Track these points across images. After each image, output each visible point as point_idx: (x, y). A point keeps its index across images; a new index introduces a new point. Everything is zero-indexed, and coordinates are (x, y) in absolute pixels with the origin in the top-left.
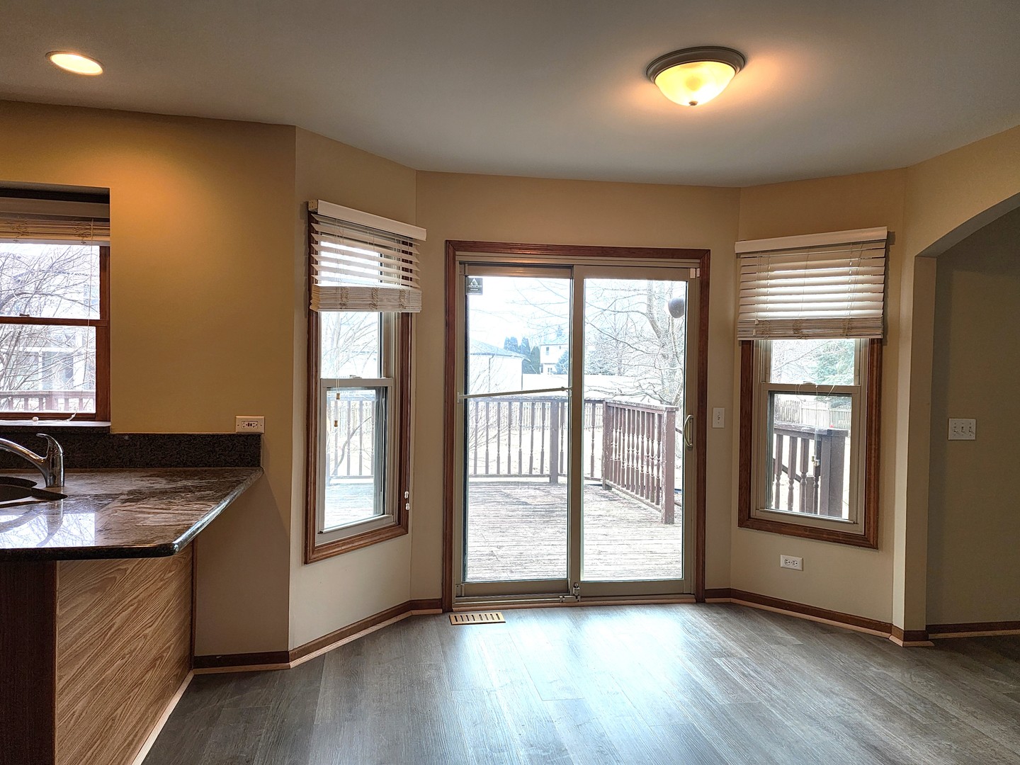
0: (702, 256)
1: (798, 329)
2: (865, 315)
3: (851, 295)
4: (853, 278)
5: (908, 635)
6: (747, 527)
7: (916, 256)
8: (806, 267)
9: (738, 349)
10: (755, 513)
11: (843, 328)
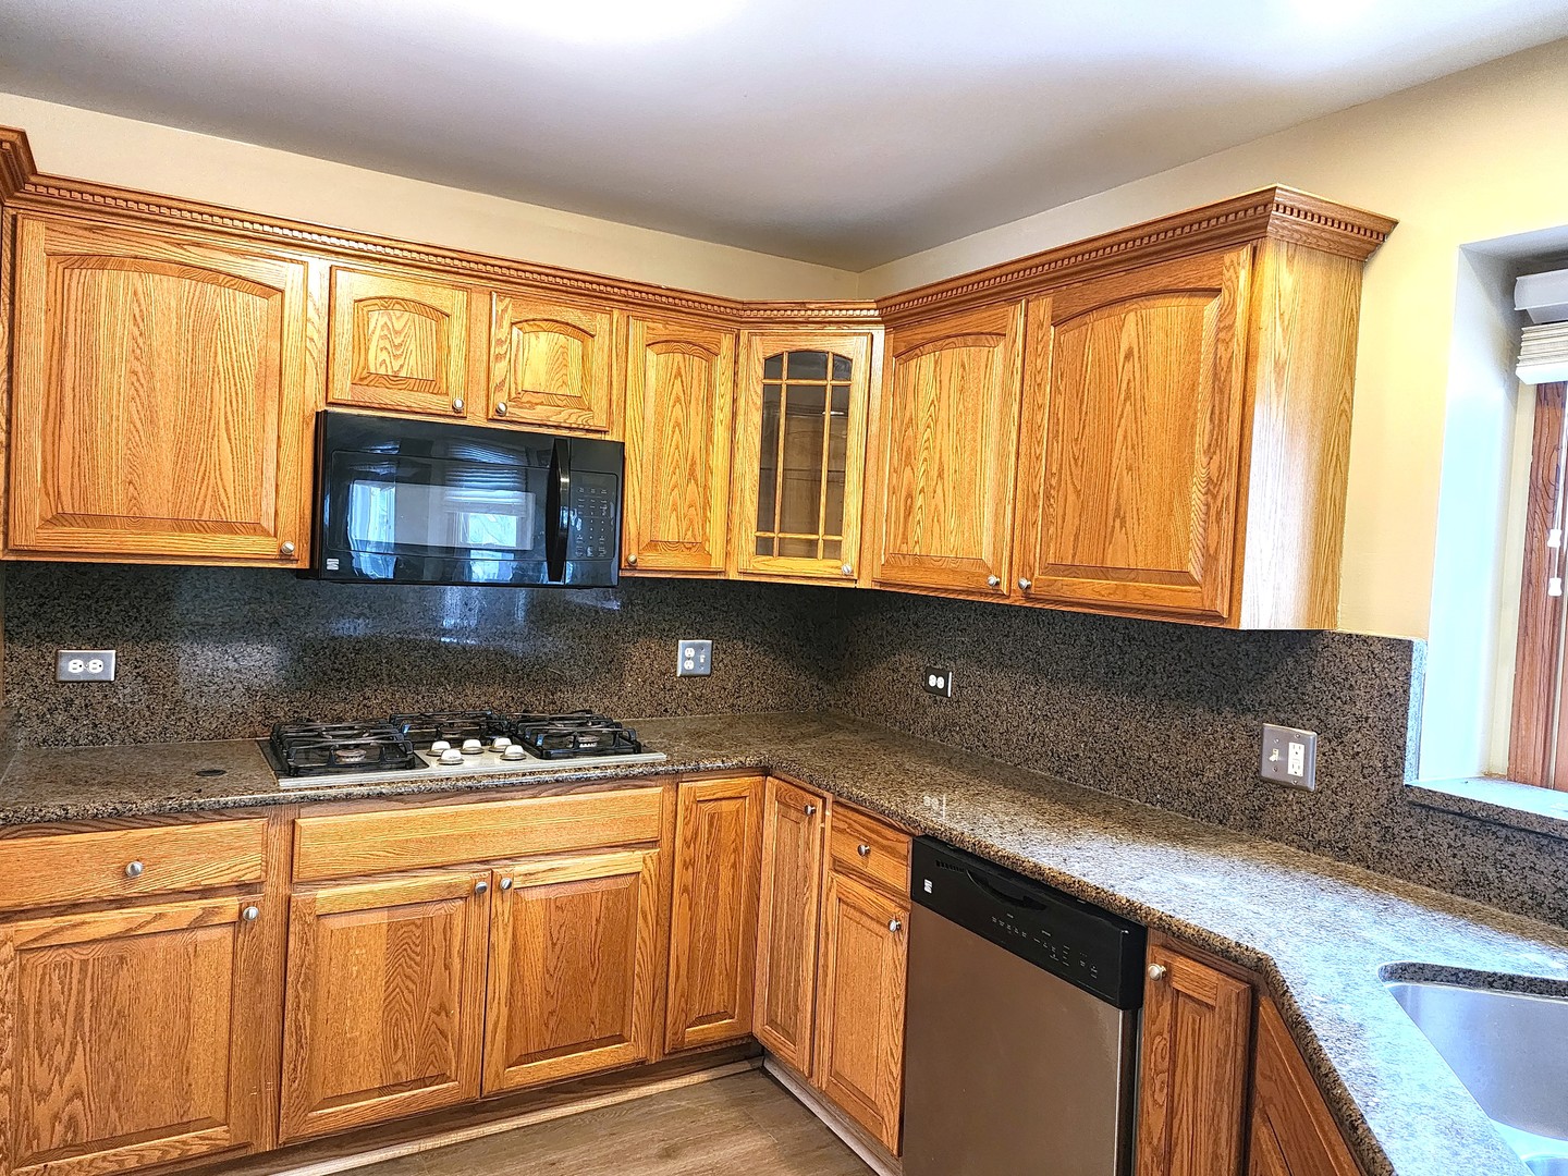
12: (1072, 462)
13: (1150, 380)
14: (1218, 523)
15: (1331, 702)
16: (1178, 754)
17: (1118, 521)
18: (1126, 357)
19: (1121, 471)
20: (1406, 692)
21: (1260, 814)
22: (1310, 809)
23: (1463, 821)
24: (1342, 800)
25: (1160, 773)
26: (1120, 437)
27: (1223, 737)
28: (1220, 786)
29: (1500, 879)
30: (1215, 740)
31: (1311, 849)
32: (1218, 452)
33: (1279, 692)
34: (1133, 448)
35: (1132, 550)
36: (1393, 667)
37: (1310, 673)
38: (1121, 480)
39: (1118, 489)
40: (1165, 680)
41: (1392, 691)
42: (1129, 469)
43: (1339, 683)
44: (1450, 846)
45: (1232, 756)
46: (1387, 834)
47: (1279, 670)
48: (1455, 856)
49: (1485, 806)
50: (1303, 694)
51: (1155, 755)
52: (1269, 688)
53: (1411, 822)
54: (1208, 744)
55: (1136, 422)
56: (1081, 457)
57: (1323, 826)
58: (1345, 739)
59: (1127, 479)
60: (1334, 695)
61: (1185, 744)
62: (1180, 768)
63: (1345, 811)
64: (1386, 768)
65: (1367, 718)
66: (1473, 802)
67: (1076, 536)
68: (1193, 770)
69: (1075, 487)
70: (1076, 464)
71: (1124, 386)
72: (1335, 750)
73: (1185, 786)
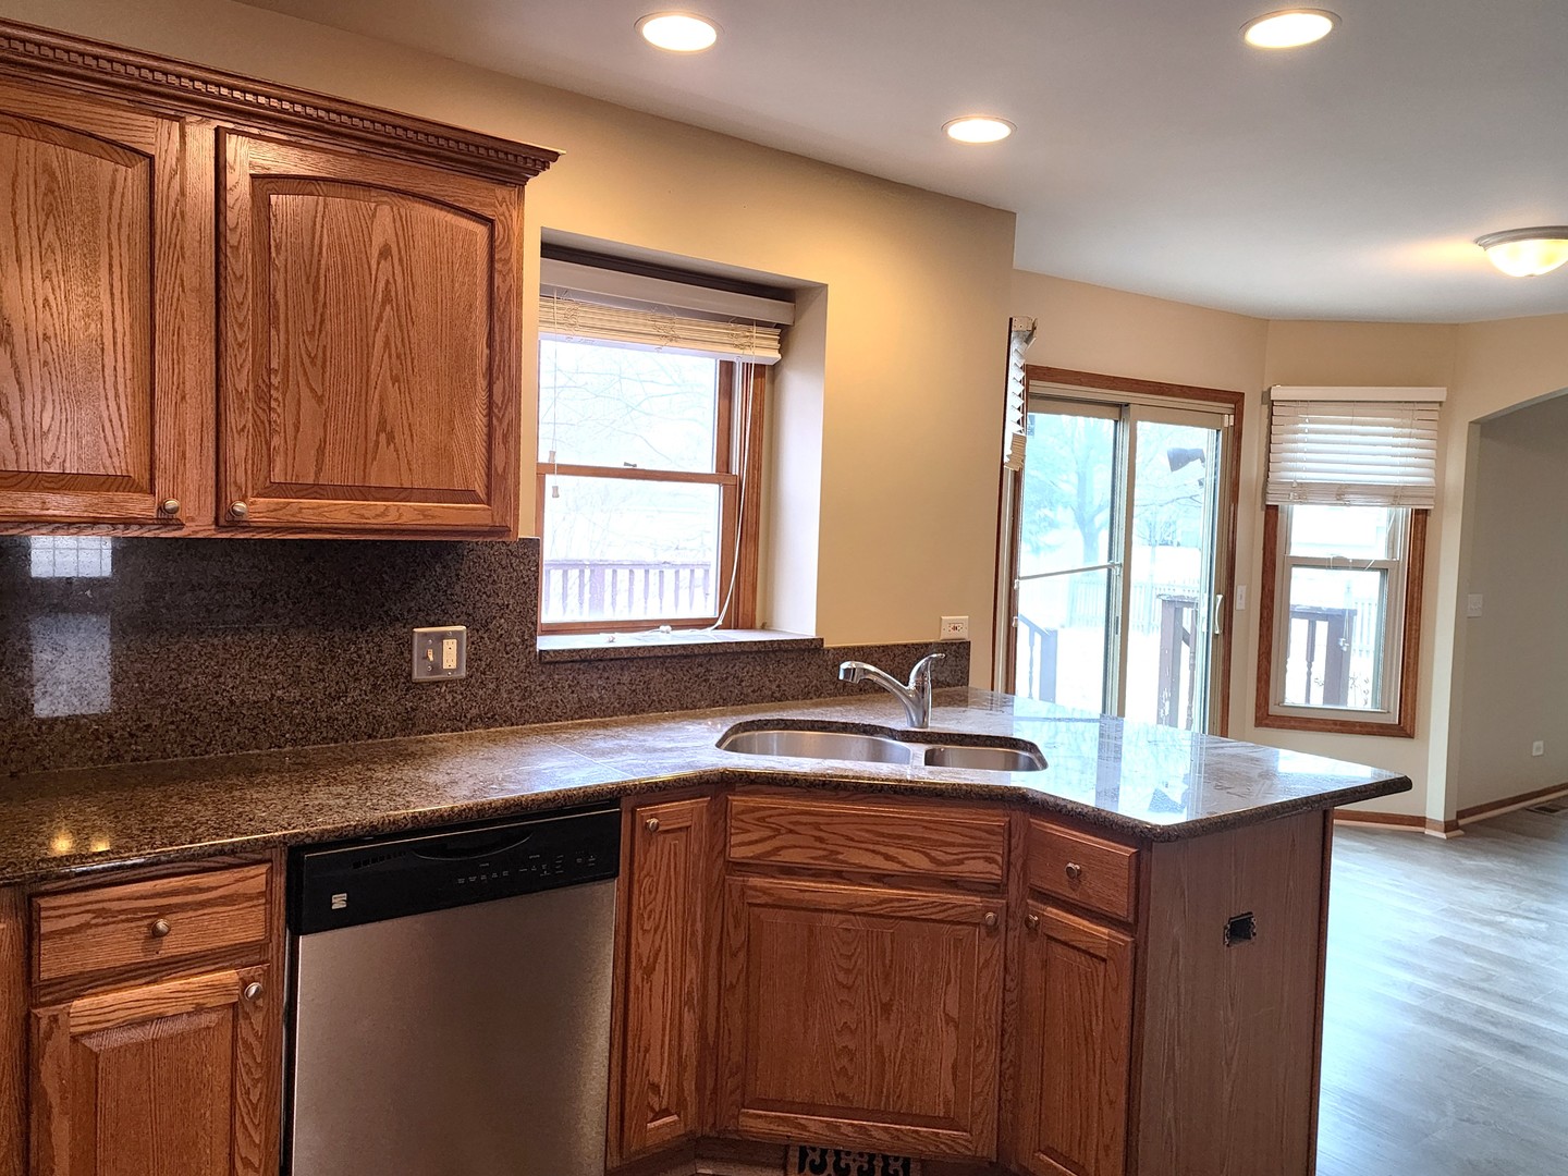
0: (1236, 400)
1: (1339, 494)
2: (1418, 483)
3: (1404, 460)
4: (1406, 440)
5: (1449, 826)
6: (1267, 726)
7: (1471, 422)
8: (1351, 423)
9: (1261, 516)
10: (1273, 710)
11: (1393, 495)
12: (307, 360)
13: (417, 288)
14: (505, 445)
15: (478, 598)
16: (313, 683)
17: (383, 437)
18: (381, 254)
19: (384, 382)
20: (537, 579)
21: (413, 714)
22: (462, 694)
23: (577, 666)
24: (490, 675)
25: (288, 711)
26: (379, 343)
27: (368, 652)
28: (368, 701)
29: (601, 698)
30: (359, 657)
31: (464, 728)
32: (501, 377)
33: (428, 597)
34: (398, 357)
35: (404, 466)
36: (526, 561)
37: (458, 575)
38: (384, 388)
39: (381, 399)
40: (290, 606)
41: (526, 580)
42: (395, 380)
43: (483, 580)
44: (570, 686)
45: (381, 668)
46: (526, 694)
47: (427, 575)
48: (573, 692)
49: (595, 650)
50: (452, 595)
51: (280, 693)
52: (419, 595)
53: (543, 677)
54: (351, 664)
55: (401, 331)
56: (320, 354)
57: (474, 704)
58: (491, 626)
59: (392, 391)
60: (480, 591)
61: (321, 671)
62: (316, 697)
63: (492, 686)
64: (524, 641)
65: (508, 606)
66: (587, 650)
67: (321, 450)
68: (333, 694)
69: (312, 390)
70: (313, 363)
71: (381, 286)
72: (482, 638)
73: (323, 715)
